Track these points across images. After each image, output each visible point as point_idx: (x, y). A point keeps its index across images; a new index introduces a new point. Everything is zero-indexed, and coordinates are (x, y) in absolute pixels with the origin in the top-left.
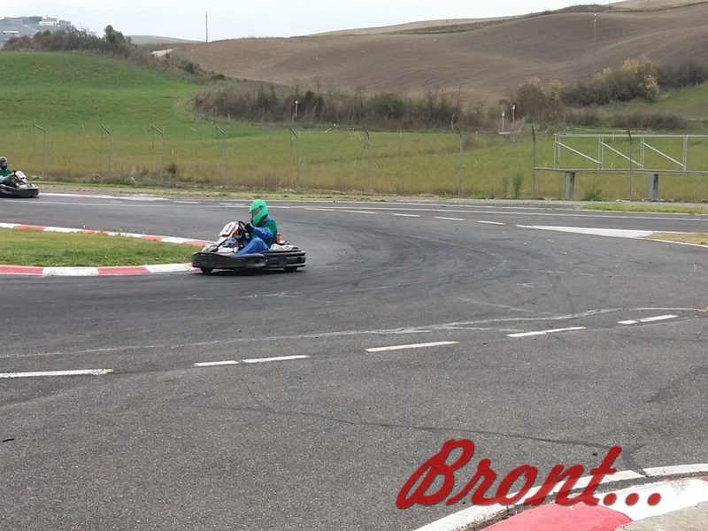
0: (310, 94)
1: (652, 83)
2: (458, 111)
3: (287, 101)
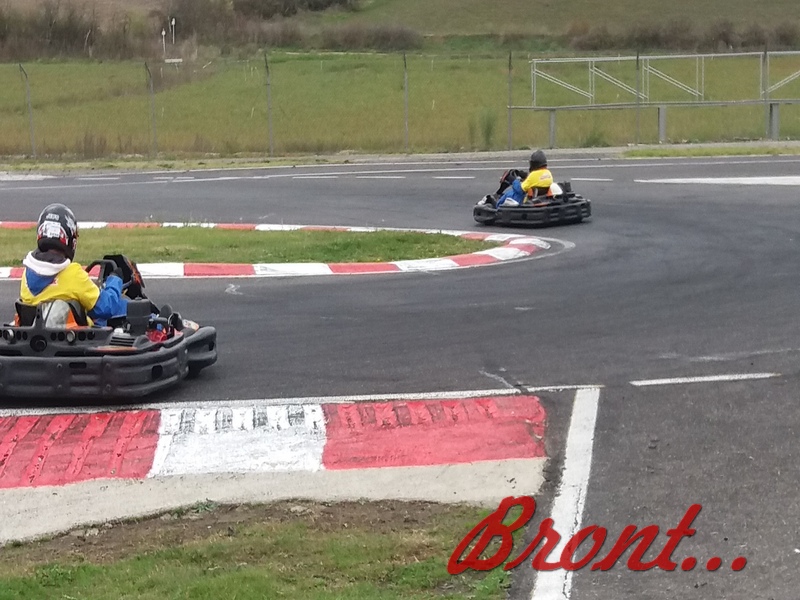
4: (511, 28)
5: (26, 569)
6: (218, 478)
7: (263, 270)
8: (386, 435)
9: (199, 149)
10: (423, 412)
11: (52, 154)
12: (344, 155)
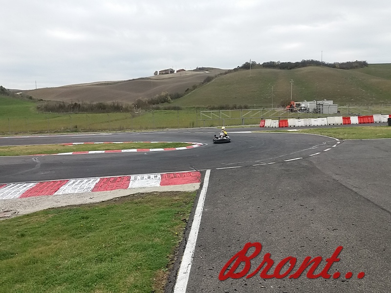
0: (76, 104)
1: (169, 98)
2: (122, 107)
3: (69, 106)
4: (198, 106)
5: (104, 206)
6: (141, 188)
7: (151, 150)
8: (172, 179)
9: (141, 128)
10: (179, 175)
11: (114, 130)
12: (167, 129)
